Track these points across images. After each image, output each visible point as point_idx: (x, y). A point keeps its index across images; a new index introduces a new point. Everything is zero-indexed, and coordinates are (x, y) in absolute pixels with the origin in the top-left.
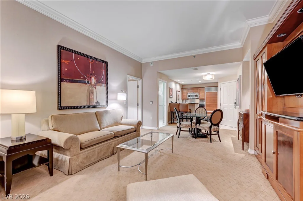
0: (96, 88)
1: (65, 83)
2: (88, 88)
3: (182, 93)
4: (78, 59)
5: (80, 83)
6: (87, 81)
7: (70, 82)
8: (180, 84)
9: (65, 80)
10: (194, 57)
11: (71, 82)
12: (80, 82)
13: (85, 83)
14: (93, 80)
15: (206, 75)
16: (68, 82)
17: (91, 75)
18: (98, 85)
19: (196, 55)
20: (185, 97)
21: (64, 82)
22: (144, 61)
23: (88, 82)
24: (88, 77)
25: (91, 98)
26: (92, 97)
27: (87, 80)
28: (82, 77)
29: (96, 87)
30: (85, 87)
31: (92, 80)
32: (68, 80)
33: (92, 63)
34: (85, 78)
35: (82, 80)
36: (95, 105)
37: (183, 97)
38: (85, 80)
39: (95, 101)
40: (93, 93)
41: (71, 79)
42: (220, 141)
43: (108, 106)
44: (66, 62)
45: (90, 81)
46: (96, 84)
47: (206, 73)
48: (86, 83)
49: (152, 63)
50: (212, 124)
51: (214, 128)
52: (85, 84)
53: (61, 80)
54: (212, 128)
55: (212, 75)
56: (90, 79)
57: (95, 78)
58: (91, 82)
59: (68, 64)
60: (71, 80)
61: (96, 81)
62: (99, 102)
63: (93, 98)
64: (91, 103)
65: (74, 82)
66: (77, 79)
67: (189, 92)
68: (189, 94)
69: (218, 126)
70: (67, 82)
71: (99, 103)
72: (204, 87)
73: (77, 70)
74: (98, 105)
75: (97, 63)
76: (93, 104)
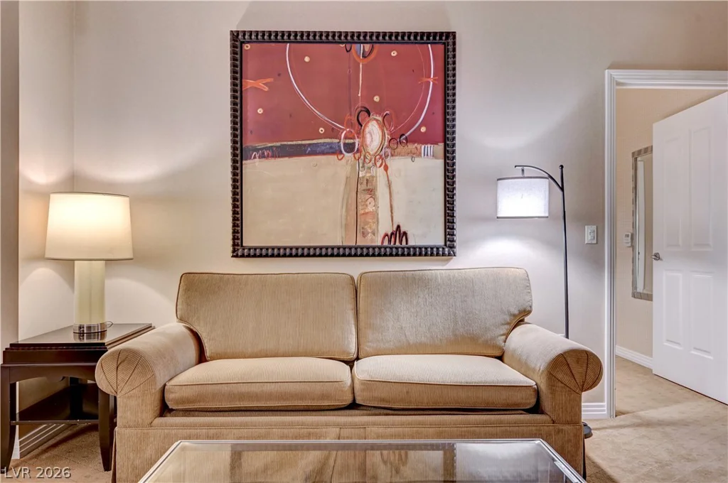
0: (386, 168)
1: (257, 160)
2: (349, 168)
4: (307, 59)
5: (311, 154)
6: (345, 144)
7: (274, 156)
9: (257, 150)
11: (279, 157)
12: (314, 151)
13: (334, 151)
14: (374, 135)
16: (268, 157)
17: (364, 114)
18: (399, 154)
21: (255, 158)
23: (350, 148)
24: (352, 126)
25: (361, 212)
26: (370, 208)
27: (346, 138)
28: (322, 130)
29: (389, 161)
30: (336, 169)
31: (368, 136)
32: (266, 148)
33: (366, 62)
34: (334, 133)
35: (319, 141)
36: (386, 243)
38: (337, 141)
39: (385, 227)
40: (371, 192)
41: (278, 144)
43: (457, 250)
44: (261, 84)
45: (357, 141)
46: (389, 151)
48: (341, 153)
52: (334, 158)
53: (239, 155)
56: (360, 133)
57: (382, 126)
58: (363, 144)
59: (266, 89)
60: (277, 147)
61: (388, 137)
62: (403, 229)
63: (375, 215)
64: (364, 235)
65: (290, 155)
66: (300, 142)
70: (262, 156)
71: (405, 234)
73: (304, 104)
74: (401, 243)
75: (394, 54)
76: (372, 240)
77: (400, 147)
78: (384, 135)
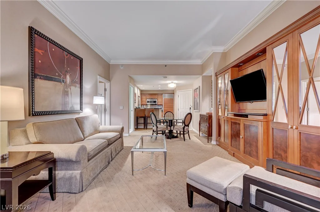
0: (70, 89)
1: (39, 79)
3: (141, 99)
4: (53, 50)
5: (55, 81)
7: (44, 79)
8: (140, 89)
9: (39, 76)
10: (166, 66)
11: (46, 80)
15: (170, 83)
16: (42, 79)
17: (66, 72)
19: (167, 65)
20: (144, 103)
21: (38, 78)
22: (112, 62)
23: (63, 81)
24: (63, 75)
25: (66, 101)
28: (57, 74)
30: (60, 86)
31: (67, 79)
32: (42, 76)
33: (67, 57)
34: (60, 76)
35: (57, 77)
37: (143, 102)
38: (60, 78)
41: (45, 75)
42: (190, 139)
43: (83, 111)
44: (40, 51)
45: (65, 80)
47: (170, 82)
48: (61, 82)
49: (122, 65)
50: (185, 125)
51: (186, 129)
52: (60, 83)
53: (34, 76)
54: (185, 128)
55: (175, 83)
56: (66, 78)
59: (42, 54)
60: (45, 76)
61: (71, 80)
64: (66, 107)
65: (49, 80)
66: (51, 76)
67: (148, 98)
68: (148, 100)
69: (188, 127)
70: (40, 78)
72: (162, 94)
73: (52, 64)
75: (72, 58)
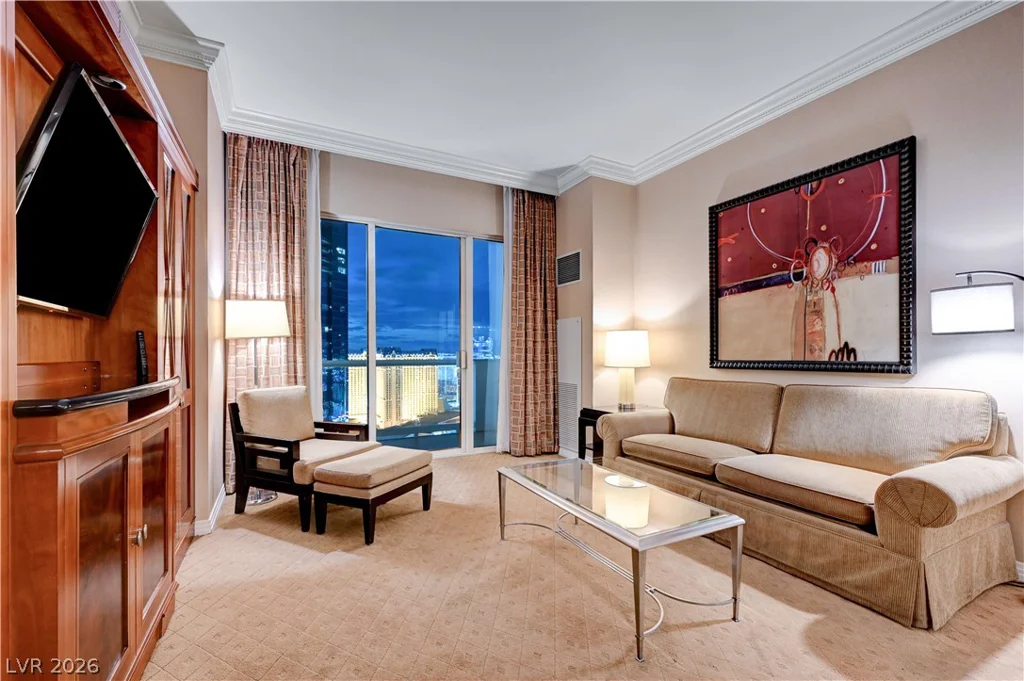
0: (833, 290)
1: (728, 296)
2: (798, 294)
4: (763, 210)
5: (767, 286)
6: (794, 274)
7: (739, 292)
9: (727, 289)
11: (743, 292)
12: (769, 283)
13: (786, 281)
14: (821, 261)
16: (735, 293)
17: (811, 244)
18: (847, 275)
21: (726, 295)
23: (798, 277)
24: (799, 256)
25: (809, 331)
26: (818, 328)
27: (795, 268)
28: (775, 265)
29: (838, 284)
30: (787, 297)
31: (815, 264)
32: (734, 287)
33: (813, 197)
34: (785, 266)
35: (773, 275)
36: (833, 359)
38: (786, 272)
39: (833, 344)
40: (819, 313)
41: (742, 282)
43: (913, 367)
44: (730, 240)
45: (805, 270)
46: (835, 273)
48: (791, 282)
52: (785, 287)
53: (716, 293)
56: (807, 258)
57: (829, 252)
58: (811, 272)
59: (734, 242)
60: (741, 285)
61: (835, 261)
62: (851, 346)
63: (822, 334)
64: (812, 352)
65: (751, 289)
66: (757, 278)
70: (731, 293)
71: (853, 350)
73: (760, 247)
74: (848, 358)
75: (841, 181)
76: (820, 356)
77: (848, 269)
78: (830, 260)
